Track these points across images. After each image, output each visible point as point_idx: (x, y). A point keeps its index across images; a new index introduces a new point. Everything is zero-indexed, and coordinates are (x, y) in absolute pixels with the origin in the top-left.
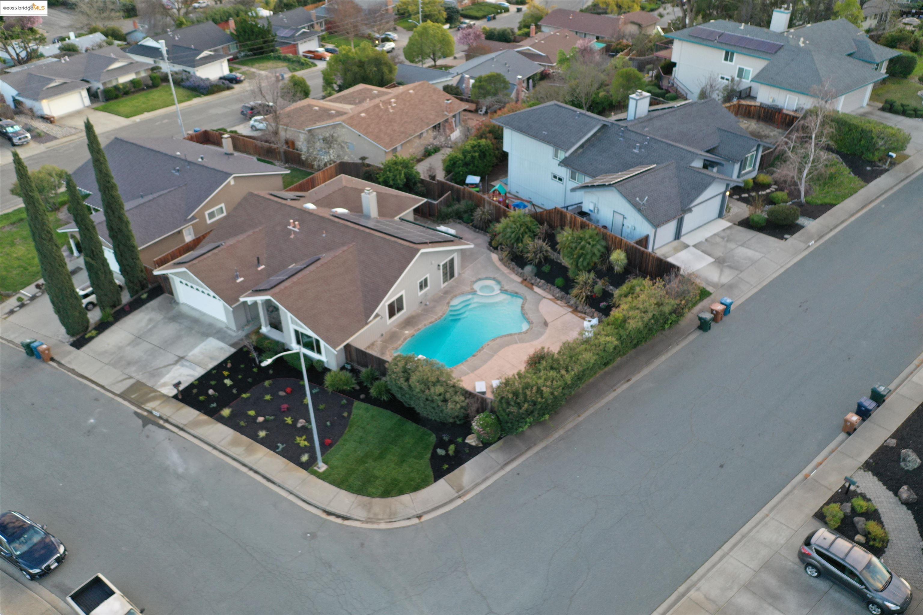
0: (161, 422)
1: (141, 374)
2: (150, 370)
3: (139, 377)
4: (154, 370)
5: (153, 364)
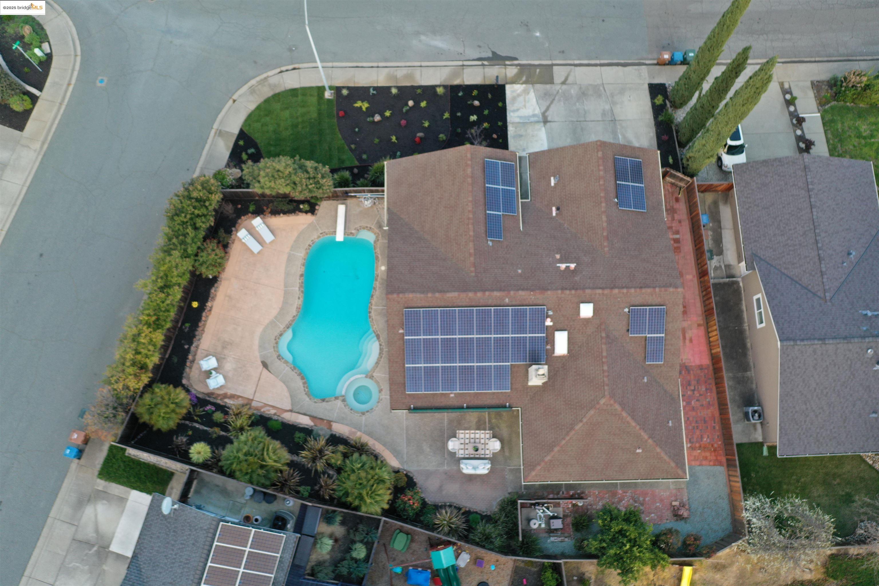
1: (558, 91)
2: (557, 98)
3: (558, 87)
4: (554, 99)
5: (562, 103)
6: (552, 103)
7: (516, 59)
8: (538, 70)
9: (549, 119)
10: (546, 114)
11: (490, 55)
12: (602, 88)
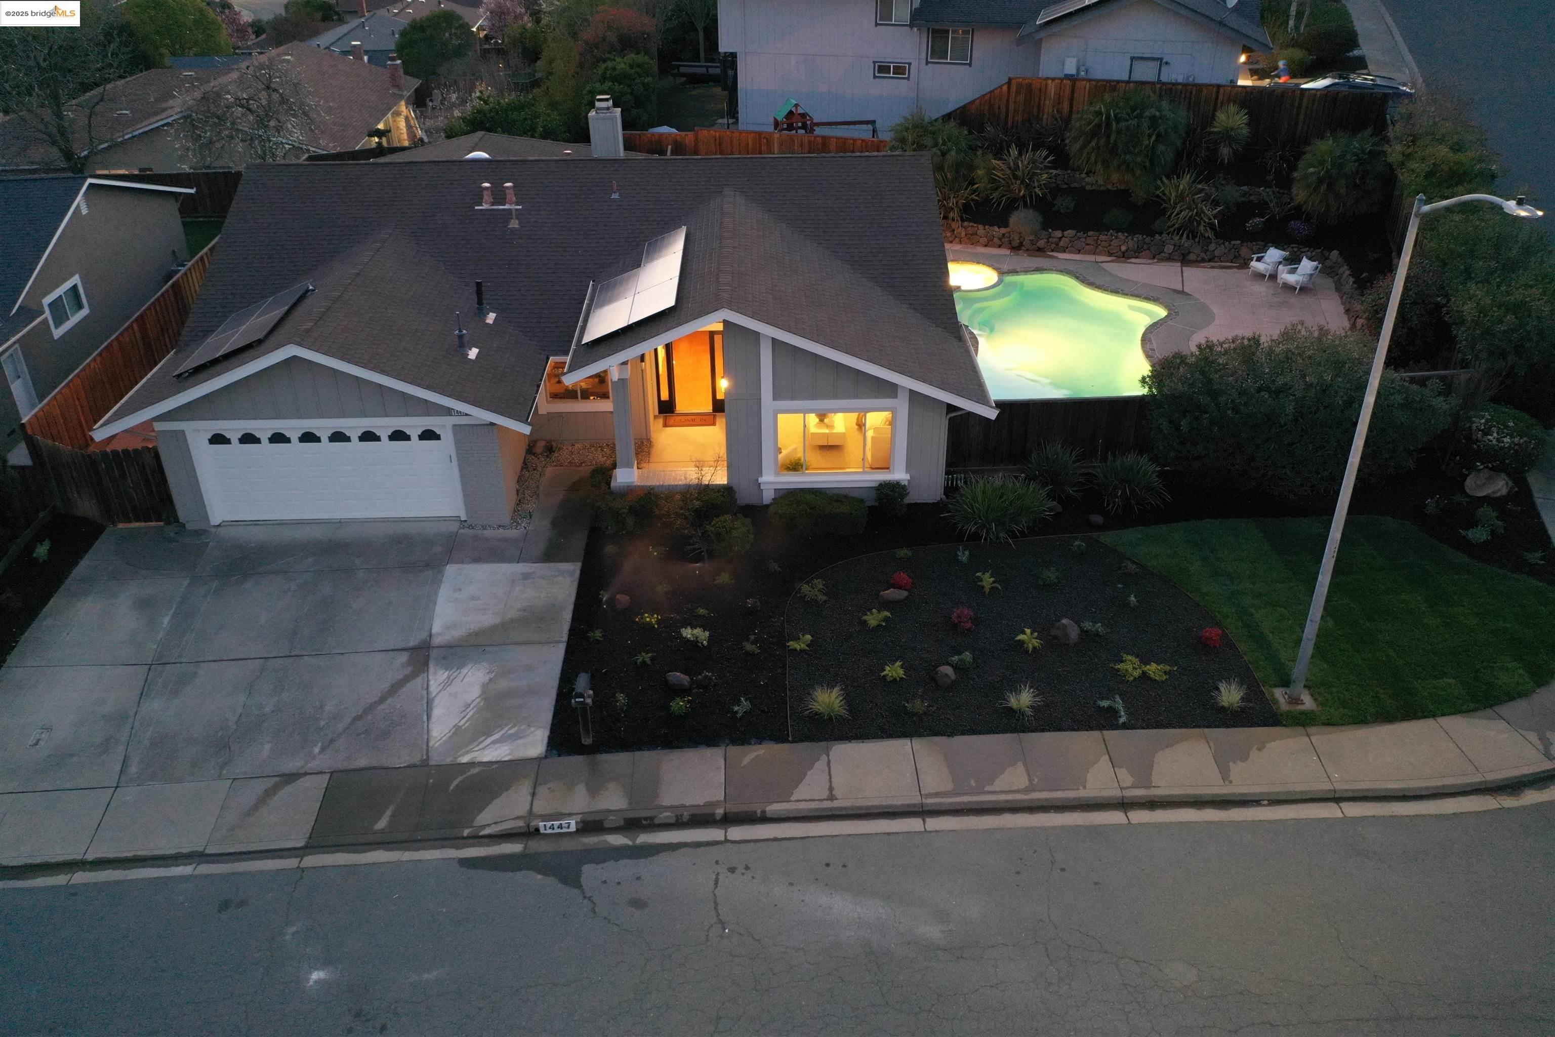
0: (617, 840)
1: (323, 750)
2: (340, 727)
3: (323, 761)
4: (357, 718)
5: (329, 707)
6: (371, 708)
7: (467, 863)
8: (381, 824)
9: (404, 657)
10: (409, 670)
11: (590, 873)
12: (133, 769)
